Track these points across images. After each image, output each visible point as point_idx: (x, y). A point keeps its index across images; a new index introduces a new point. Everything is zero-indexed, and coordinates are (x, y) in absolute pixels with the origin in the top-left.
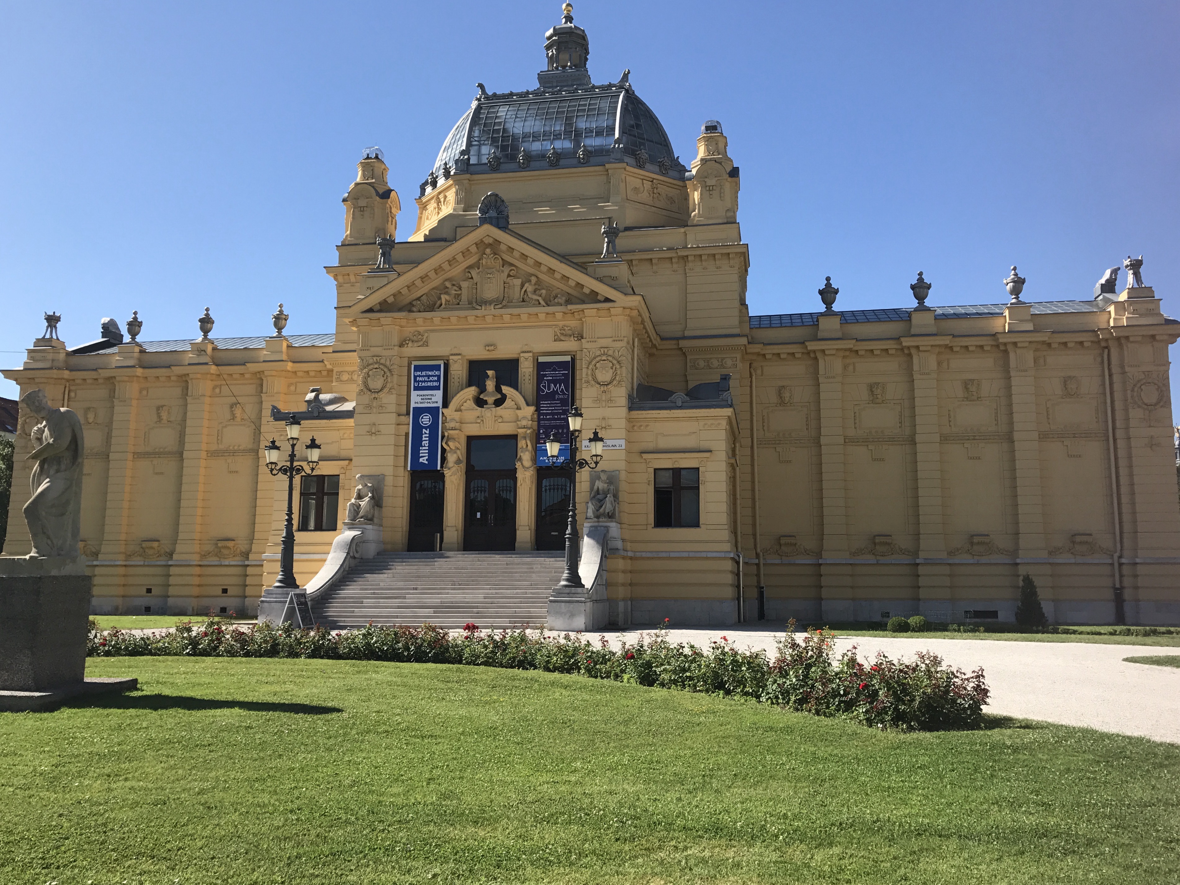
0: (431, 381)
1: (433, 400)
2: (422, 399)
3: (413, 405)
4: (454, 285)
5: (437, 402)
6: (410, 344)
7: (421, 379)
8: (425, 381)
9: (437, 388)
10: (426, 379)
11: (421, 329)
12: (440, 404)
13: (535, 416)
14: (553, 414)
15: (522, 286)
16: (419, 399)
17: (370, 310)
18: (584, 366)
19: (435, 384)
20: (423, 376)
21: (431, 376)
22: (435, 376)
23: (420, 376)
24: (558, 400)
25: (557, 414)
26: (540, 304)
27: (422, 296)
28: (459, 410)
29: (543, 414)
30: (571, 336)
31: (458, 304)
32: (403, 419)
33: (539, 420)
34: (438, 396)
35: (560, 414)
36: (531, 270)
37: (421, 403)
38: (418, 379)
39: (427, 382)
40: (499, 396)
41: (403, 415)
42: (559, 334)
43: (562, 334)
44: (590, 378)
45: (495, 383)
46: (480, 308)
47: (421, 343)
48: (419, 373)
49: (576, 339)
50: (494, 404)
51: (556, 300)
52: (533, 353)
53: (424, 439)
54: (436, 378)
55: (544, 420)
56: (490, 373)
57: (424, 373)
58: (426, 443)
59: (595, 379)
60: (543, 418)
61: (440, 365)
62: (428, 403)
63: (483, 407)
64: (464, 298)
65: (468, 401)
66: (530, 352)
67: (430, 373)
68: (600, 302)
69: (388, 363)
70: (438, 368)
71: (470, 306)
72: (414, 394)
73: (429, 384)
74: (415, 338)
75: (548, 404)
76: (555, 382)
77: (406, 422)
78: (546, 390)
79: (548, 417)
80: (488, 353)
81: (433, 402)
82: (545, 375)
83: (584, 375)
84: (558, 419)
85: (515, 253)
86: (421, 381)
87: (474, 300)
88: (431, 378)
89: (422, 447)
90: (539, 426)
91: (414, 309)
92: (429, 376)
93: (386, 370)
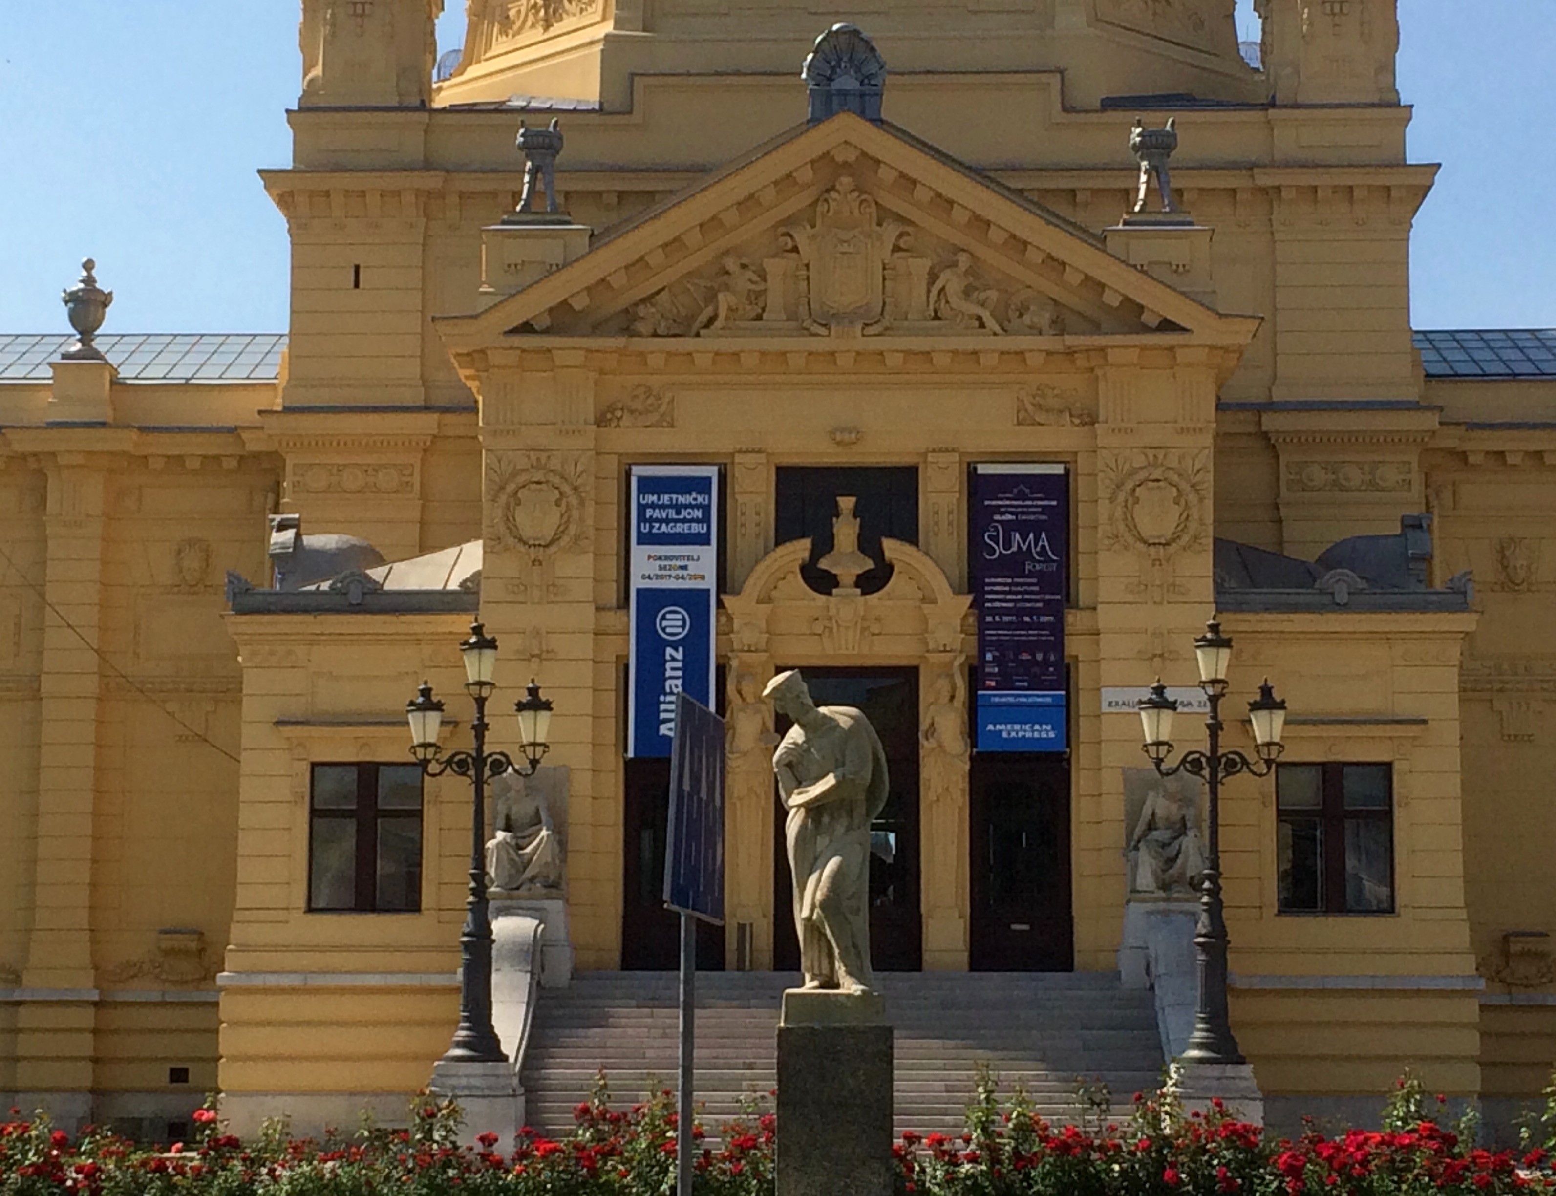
0: (684, 521)
1: (691, 571)
2: (661, 568)
3: (637, 583)
4: (744, 266)
5: (703, 577)
6: (626, 421)
7: (657, 514)
8: (667, 521)
9: (703, 540)
10: (672, 514)
11: (655, 381)
12: (710, 583)
13: (971, 620)
14: (1020, 612)
15: (933, 277)
16: (653, 568)
17: (526, 328)
18: (1101, 494)
19: (696, 528)
20: (663, 507)
21: (686, 506)
22: (698, 507)
23: (653, 506)
24: (1031, 574)
25: (1031, 612)
26: (982, 326)
27: (658, 292)
28: (766, 599)
29: (993, 612)
30: (1061, 411)
31: (759, 318)
32: (613, 619)
33: (982, 627)
34: (705, 561)
35: (1039, 612)
36: (958, 239)
37: (658, 577)
38: (649, 513)
39: (676, 521)
40: (870, 565)
41: (610, 609)
42: (1030, 408)
43: (1039, 407)
44: (1122, 527)
45: (857, 530)
46: (823, 331)
47: (654, 418)
48: (652, 498)
49: (1077, 421)
50: (857, 585)
51: (1027, 319)
52: (962, 454)
53: (669, 673)
54: (698, 514)
55: (995, 627)
56: (847, 503)
57: (665, 499)
58: (675, 684)
59: (1132, 527)
60: (994, 622)
61: (709, 479)
62: (677, 578)
63: (830, 593)
64: (775, 298)
65: (790, 577)
66: (954, 450)
67: (682, 499)
68: (1146, 329)
69: (570, 469)
70: (703, 485)
71: (793, 324)
72: (639, 554)
73: (680, 528)
74: (637, 405)
75: (1005, 584)
76: (1024, 528)
77: (620, 627)
78: (999, 549)
79: (1006, 619)
80: (840, 449)
81: (694, 577)
82: (993, 511)
83: (1103, 518)
84: (1029, 626)
85: (919, 191)
86: (657, 520)
87: (803, 310)
88: (684, 514)
89: (665, 694)
90: (983, 645)
91: (640, 326)
92: (678, 508)
93: (566, 488)
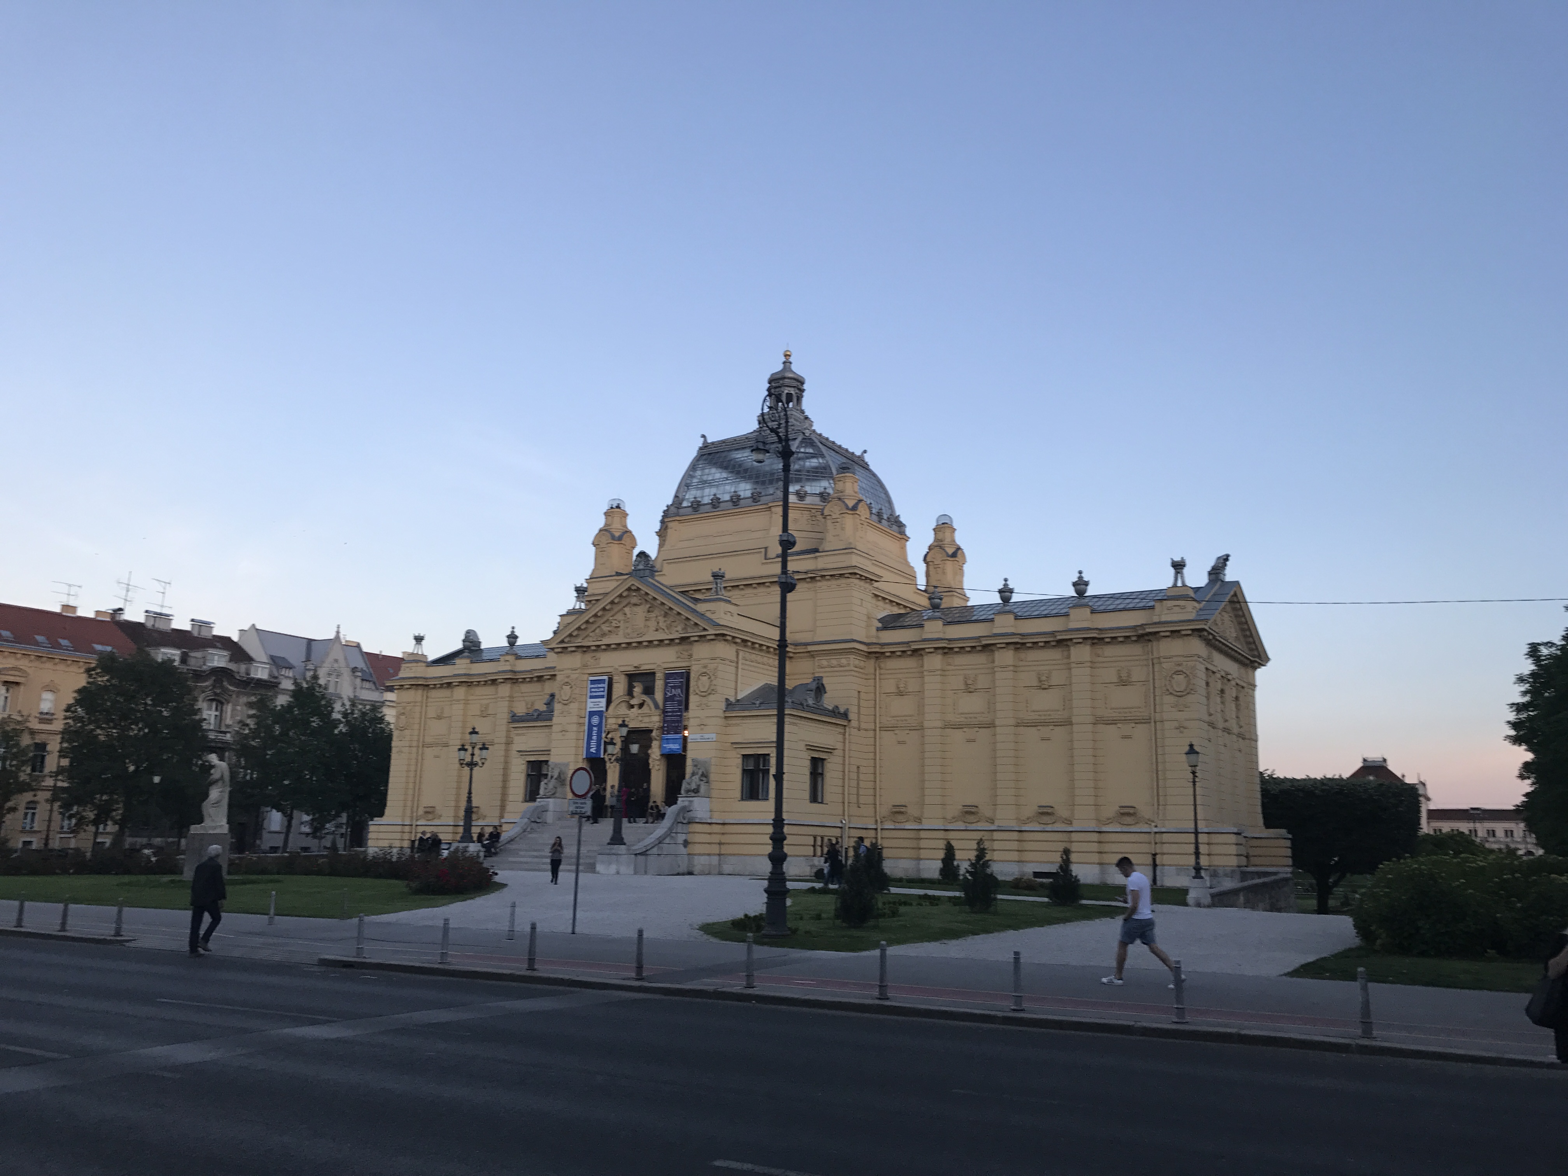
0: (600, 691)
2: (594, 705)
3: (588, 710)
4: (615, 620)
6: (590, 665)
8: (596, 692)
9: (602, 697)
12: (604, 709)
13: (662, 716)
15: (656, 618)
16: (592, 705)
17: (562, 642)
19: (602, 693)
22: (603, 687)
23: (592, 688)
24: (675, 701)
26: (665, 632)
30: (686, 655)
31: (618, 634)
32: (582, 720)
33: (665, 717)
34: (603, 702)
35: (676, 712)
36: (661, 607)
37: (593, 708)
39: (598, 692)
40: (641, 701)
41: (582, 717)
43: (681, 653)
44: (696, 688)
47: (595, 663)
52: (664, 667)
53: (594, 734)
54: (603, 689)
55: (667, 716)
56: (636, 684)
58: (594, 738)
59: (698, 688)
61: (607, 679)
62: (597, 707)
63: (631, 710)
64: (622, 628)
66: (662, 666)
67: (600, 686)
69: (574, 679)
70: (603, 681)
72: (589, 701)
73: (599, 694)
74: (592, 660)
76: (674, 687)
77: (584, 722)
78: (670, 694)
80: (639, 668)
81: (601, 707)
82: (669, 683)
83: (694, 683)
84: (675, 716)
86: (593, 692)
87: (627, 631)
89: (593, 740)
90: (664, 722)
92: (599, 688)
93: (573, 684)
